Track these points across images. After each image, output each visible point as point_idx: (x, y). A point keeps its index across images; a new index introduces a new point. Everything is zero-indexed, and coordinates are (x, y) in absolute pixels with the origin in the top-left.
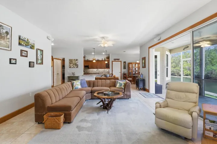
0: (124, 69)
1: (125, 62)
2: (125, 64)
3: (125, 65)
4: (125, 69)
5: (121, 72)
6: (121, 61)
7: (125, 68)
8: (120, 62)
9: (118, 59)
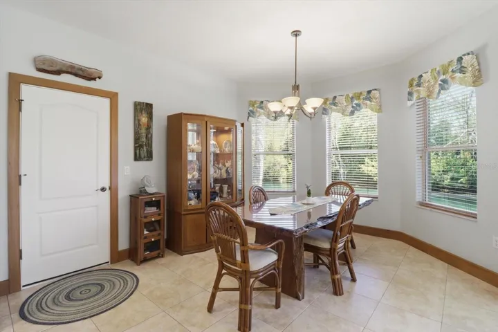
0: (137, 158)
1: (144, 109)
2: (144, 119)
3: (149, 128)
4: (149, 157)
5: (113, 190)
6: (113, 97)
7: (142, 151)
8: (107, 102)
9: (90, 76)
